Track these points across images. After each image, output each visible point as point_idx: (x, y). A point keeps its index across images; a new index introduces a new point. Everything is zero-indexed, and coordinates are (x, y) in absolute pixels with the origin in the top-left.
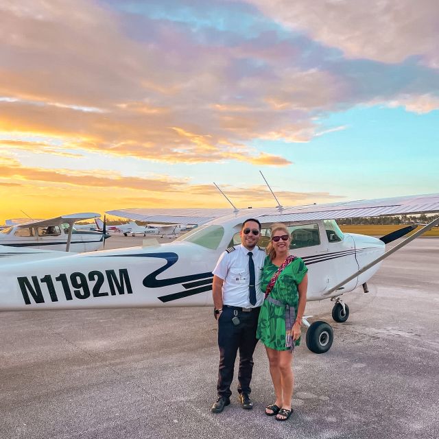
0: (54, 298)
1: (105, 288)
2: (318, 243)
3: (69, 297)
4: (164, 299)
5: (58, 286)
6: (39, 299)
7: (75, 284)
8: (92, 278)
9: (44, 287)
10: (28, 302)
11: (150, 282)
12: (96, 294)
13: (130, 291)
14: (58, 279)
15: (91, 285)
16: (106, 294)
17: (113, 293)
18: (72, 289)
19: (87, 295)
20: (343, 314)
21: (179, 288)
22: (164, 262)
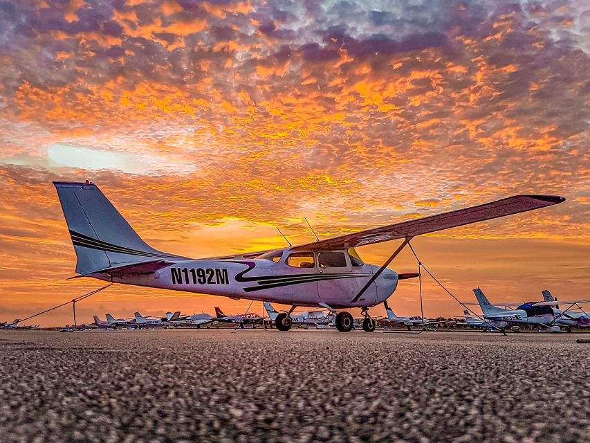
0: (187, 282)
1: (214, 279)
2: (345, 266)
3: (195, 282)
4: (247, 290)
5: (190, 275)
6: (180, 282)
7: (199, 276)
8: (208, 273)
9: (183, 274)
10: (174, 283)
11: (239, 278)
12: (209, 282)
13: (227, 283)
14: (190, 271)
15: (207, 276)
16: (214, 283)
17: (218, 283)
18: (197, 278)
19: (204, 282)
20: (371, 326)
21: (255, 284)
22: (248, 267)
